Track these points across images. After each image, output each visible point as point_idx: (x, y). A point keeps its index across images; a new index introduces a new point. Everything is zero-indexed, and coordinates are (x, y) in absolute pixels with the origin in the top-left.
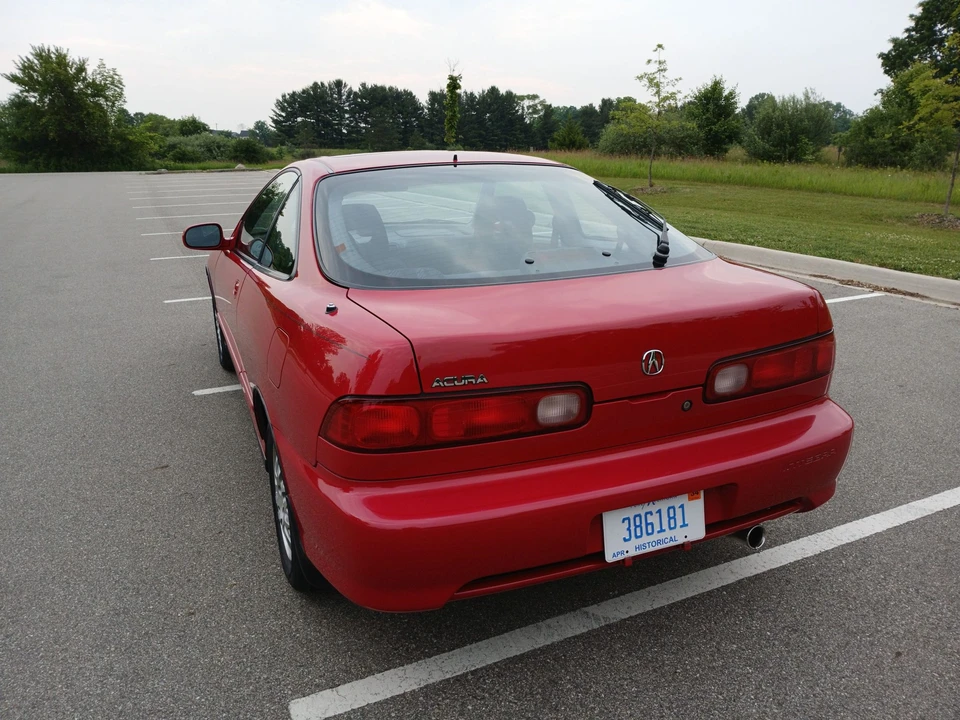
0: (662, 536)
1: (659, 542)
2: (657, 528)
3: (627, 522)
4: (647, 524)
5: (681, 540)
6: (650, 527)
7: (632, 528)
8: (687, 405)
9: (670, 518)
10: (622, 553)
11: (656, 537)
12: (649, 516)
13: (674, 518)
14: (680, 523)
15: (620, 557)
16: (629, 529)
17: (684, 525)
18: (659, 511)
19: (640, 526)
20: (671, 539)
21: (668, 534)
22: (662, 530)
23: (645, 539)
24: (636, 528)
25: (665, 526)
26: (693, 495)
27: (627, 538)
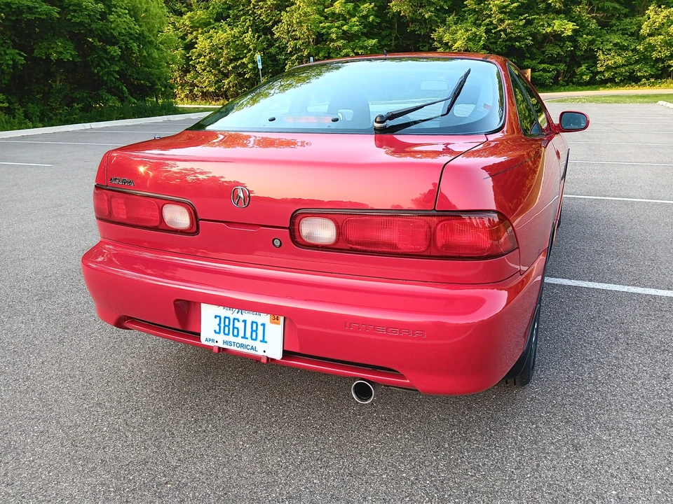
0: (244, 342)
1: (242, 345)
2: (241, 334)
3: (218, 318)
4: (234, 328)
5: (260, 353)
6: (236, 330)
7: (222, 325)
8: (277, 243)
9: (252, 331)
10: (213, 341)
11: (239, 340)
12: (236, 321)
13: (256, 331)
14: (260, 337)
15: (210, 344)
16: (219, 325)
17: (263, 341)
18: (245, 321)
19: (229, 326)
20: (252, 348)
21: (249, 342)
22: (244, 337)
23: (230, 338)
24: (225, 326)
25: (248, 335)
26: (275, 320)
27: (218, 331)
